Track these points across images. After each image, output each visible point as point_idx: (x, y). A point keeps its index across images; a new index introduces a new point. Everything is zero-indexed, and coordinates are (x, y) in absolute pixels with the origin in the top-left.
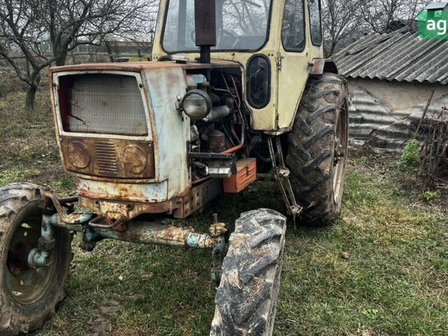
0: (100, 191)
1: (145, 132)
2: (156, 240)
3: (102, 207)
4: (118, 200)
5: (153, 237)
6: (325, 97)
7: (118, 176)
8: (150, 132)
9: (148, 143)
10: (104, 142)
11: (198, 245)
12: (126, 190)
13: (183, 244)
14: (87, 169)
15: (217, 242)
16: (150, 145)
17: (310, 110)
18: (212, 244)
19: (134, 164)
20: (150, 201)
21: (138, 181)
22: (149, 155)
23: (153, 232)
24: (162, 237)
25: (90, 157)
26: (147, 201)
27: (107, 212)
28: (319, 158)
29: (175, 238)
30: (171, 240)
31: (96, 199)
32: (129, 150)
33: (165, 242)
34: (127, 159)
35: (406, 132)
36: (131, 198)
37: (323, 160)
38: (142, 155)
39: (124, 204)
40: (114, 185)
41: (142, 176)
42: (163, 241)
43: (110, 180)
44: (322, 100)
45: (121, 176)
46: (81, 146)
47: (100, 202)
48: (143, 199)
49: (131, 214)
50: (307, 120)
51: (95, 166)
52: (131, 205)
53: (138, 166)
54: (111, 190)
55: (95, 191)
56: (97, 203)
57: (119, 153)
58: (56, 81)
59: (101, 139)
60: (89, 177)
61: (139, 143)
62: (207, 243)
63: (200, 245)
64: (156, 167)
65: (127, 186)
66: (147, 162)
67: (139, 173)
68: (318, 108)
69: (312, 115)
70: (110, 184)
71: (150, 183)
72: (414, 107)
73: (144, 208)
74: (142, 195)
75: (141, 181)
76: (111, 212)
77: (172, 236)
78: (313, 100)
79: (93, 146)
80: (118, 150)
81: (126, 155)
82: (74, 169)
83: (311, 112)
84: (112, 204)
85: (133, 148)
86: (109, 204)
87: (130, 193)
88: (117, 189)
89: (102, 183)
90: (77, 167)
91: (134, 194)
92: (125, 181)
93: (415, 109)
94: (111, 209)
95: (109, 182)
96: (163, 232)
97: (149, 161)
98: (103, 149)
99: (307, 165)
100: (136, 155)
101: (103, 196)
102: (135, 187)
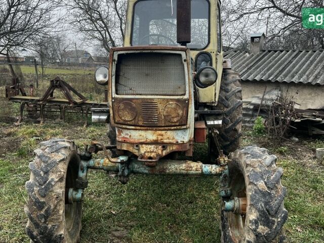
0: (141, 137)
1: (183, 93)
2: (178, 171)
3: (141, 149)
4: (155, 143)
5: (176, 169)
6: (234, 83)
7: (159, 125)
8: (187, 92)
9: (185, 100)
10: (149, 101)
11: (211, 172)
12: (162, 135)
13: (200, 172)
14: (133, 121)
15: (225, 169)
16: (187, 102)
17: (227, 91)
18: (222, 171)
19: (173, 116)
20: (180, 142)
21: (173, 128)
22: (185, 109)
23: (176, 166)
24: (183, 168)
25: (137, 112)
26: (177, 142)
27: (145, 152)
28: (236, 122)
29: (194, 169)
30: (191, 170)
31: (137, 143)
32: (169, 106)
33: (186, 172)
34: (167, 112)
35: (250, 113)
36: (165, 141)
37: (238, 123)
38: (179, 109)
39: (160, 145)
40: (153, 132)
41: (178, 124)
42: (184, 172)
43: (151, 128)
44: (233, 85)
45: (161, 125)
46: (130, 105)
47: (140, 146)
48: (174, 141)
49: (164, 153)
50: (226, 97)
51: (140, 119)
52: (164, 146)
53: (176, 117)
54: (150, 136)
55: (136, 138)
56: (137, 146)
57: (160, 109)
58: (116, 58)
59: (147, 99)
60: (133, 127)
61: (178, 100)
62: (218, 171)
63: (213, 172)
64: (188, 117)
65: (163, 132)
66: (183, 114)
67: (175, 122)
68: (231, 89)
69: (228, 94)
70: (150, 131)
71: (182, 129)
72: (253, 97)
73: (174, 148)
74: (173, 138)
75: (175, 128)
76: (148, 152)
77: (191, 167)
78: (227, 85)
79: (140, 104)
80: (160, 107)
81: (166, 110)
82: (121, 121)
83: (227, 92)
84: (150, 146)
85: (173, 105)
86: (147, 146)
87: (165, 137)
88: (155, 135)
89: (143, 131)
90: (125, 121)
91: (168, 138)
92: (162, 128)
93: (254, 98)
94: (149, 150)
95: (150, 130)
96: (184, 165)
97: (184, 113)
98: (148, 106)
99: (228, 127)
100: (175, 109)
101: (143, 141)
102: (169, 132)
